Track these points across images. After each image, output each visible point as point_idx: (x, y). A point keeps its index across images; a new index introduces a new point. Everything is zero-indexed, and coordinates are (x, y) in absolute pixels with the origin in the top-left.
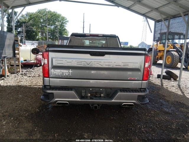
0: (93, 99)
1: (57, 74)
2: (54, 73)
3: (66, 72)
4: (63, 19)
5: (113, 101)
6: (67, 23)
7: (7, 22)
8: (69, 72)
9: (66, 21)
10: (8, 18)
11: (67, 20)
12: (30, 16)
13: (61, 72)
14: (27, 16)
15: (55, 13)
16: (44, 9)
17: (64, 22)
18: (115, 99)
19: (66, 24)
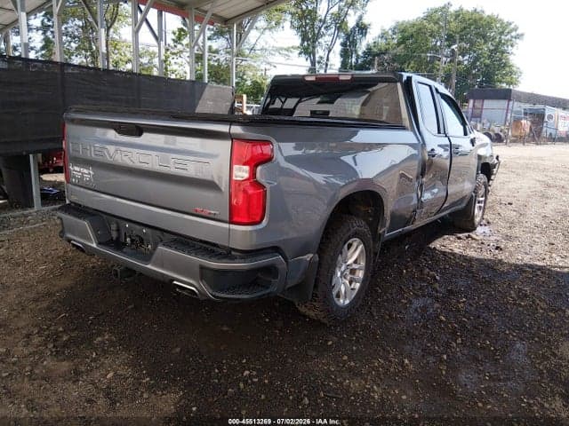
1: (77, 176)
2: (73, 172)
3: (86, 173)
4: (505, 28)
6: (518, 41)
7: (341, 56)
8: (90, 174)
9: (514, 34)
10: (344, 44)
11: (519, 32)
12: (403, 31)
13: (80, 171)
14: (394, 34)
15: (477, 16)
16: (443, 8)
17: (507, 41)
19: (512, 46)
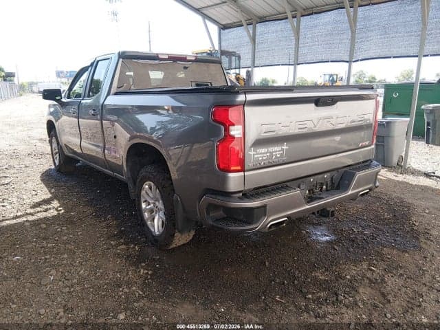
0: (322, 198)
1: (260, 159)
2: (256, 156)
3: (277, 151)
5: (350, 192)
8: (282, 150)
13: (268, 152)
18: (354, 189)
